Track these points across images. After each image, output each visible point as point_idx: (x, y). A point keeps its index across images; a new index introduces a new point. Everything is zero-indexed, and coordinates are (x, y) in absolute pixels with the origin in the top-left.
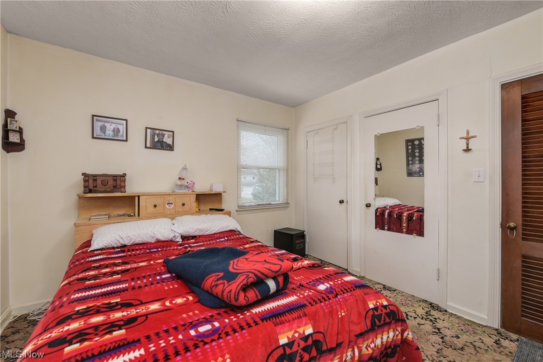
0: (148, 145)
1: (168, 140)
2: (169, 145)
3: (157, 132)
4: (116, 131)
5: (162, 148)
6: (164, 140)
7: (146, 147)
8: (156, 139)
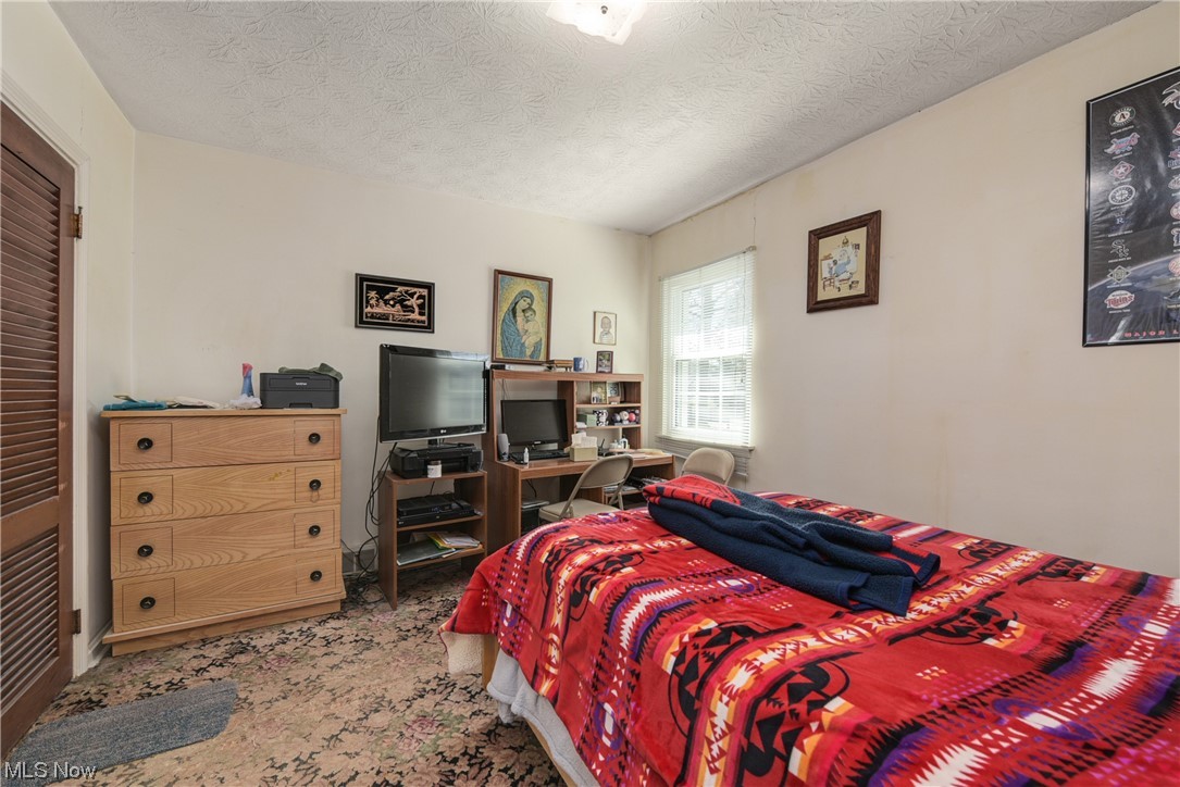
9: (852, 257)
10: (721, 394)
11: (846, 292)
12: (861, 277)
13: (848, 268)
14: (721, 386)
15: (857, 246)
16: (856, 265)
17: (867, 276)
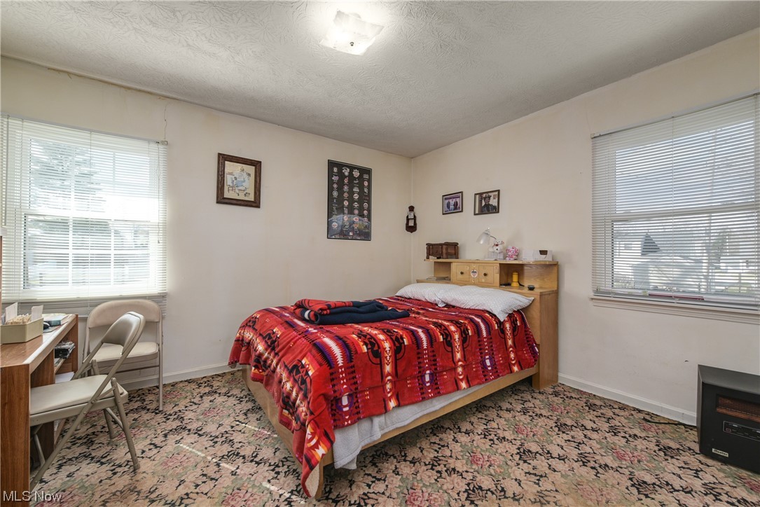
0: (477, 212)
1: (493, 202)
2: (494, 207)
3: (484, 195)
4: (456, 204)
5: (489, 212)
6: (490, 203)
7: (475, 214)
8: (483, 204)
9: (246, 179)
10: (112, 252)
11: (242, 197)
12: (251, 191)
13: (244, 184)
14: (112, 246)
15: (249, 175)
16: (249, 184)
17: (255, 193)
